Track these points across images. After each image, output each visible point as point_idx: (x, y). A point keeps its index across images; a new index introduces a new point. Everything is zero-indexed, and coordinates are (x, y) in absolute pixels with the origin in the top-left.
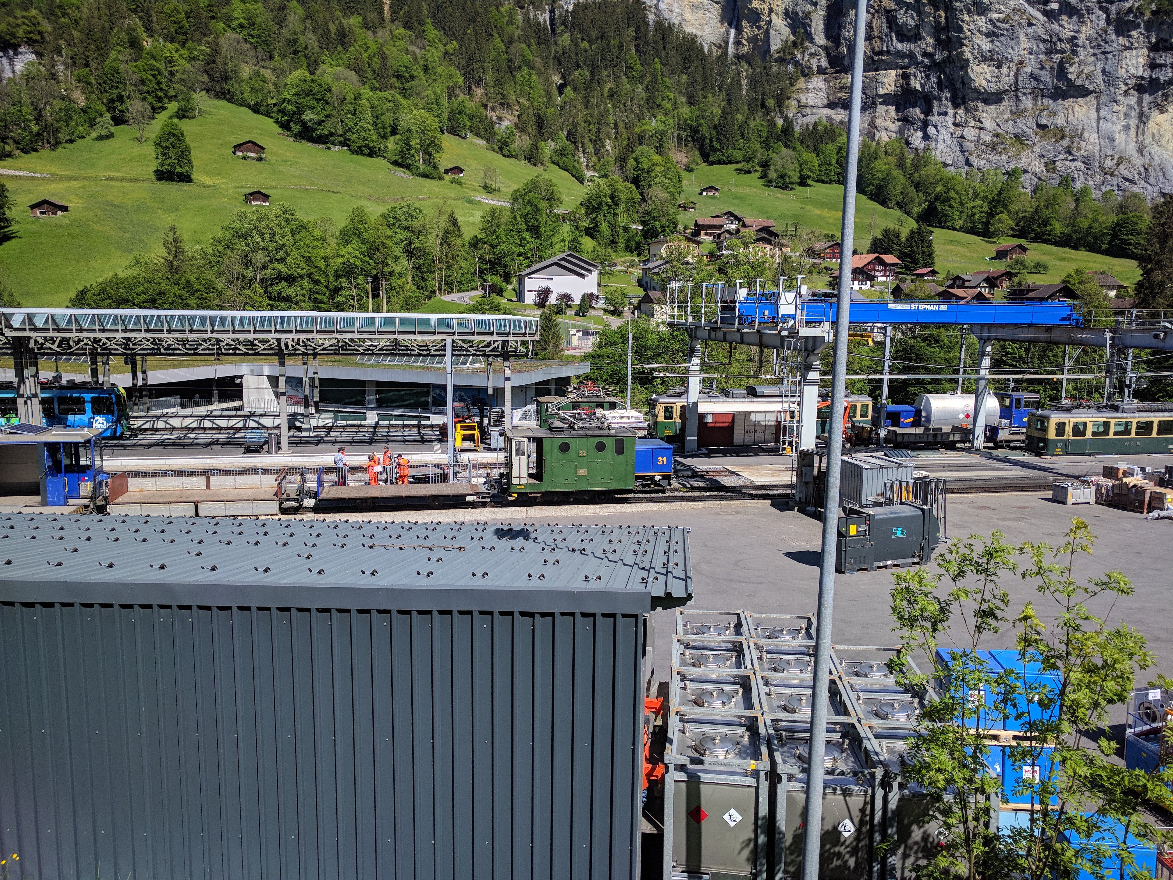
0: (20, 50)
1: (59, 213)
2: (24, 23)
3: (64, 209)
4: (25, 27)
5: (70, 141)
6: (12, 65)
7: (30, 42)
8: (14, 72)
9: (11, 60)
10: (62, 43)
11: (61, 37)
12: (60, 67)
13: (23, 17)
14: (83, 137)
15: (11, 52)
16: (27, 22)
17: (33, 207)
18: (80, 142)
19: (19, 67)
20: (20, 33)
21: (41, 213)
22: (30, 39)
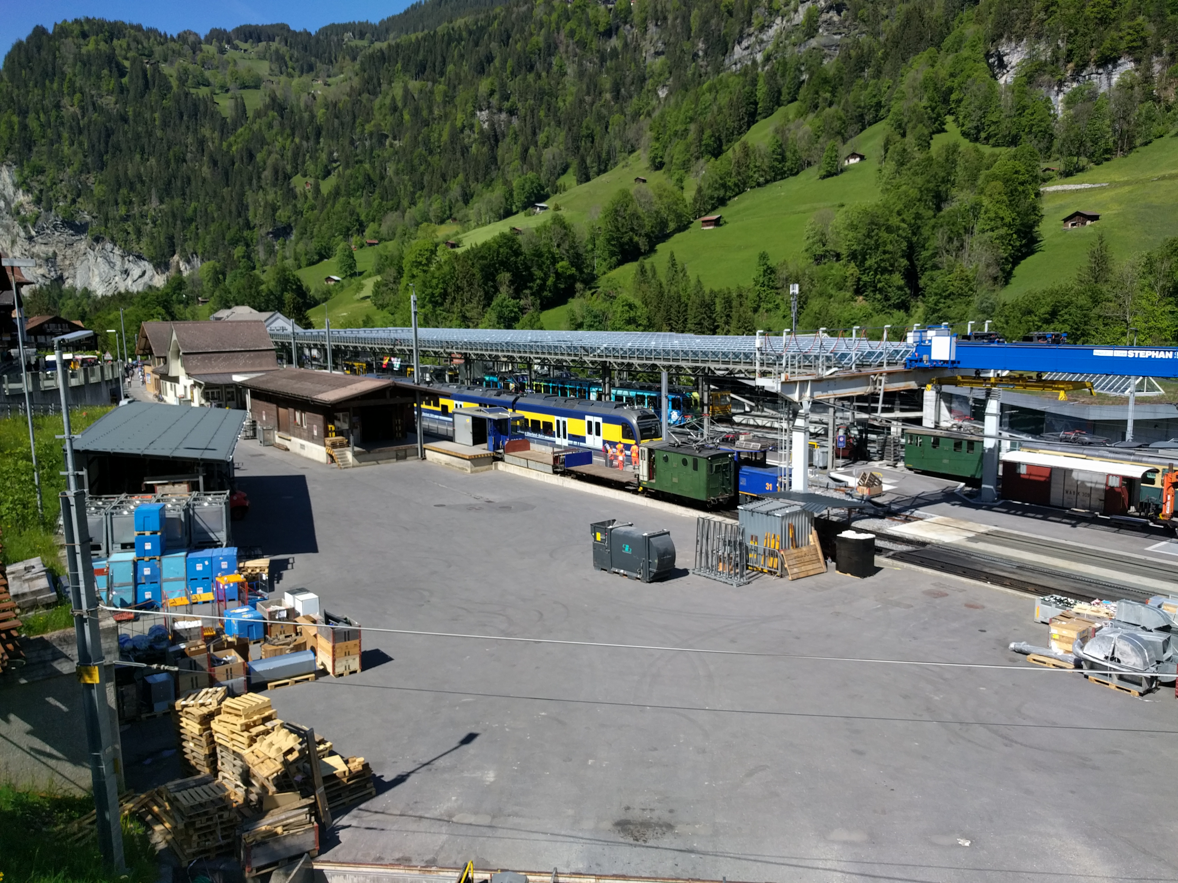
0: (1120, 62)
1: (1089, 223)
2: (1129, 34)
3: (1094, 218)
4: (1129, 38)
5: (1146, 144)
6: (1109, 79)
7: (1131, 51)
8: (1110, 85)
9: (1109, 74)
10: (1165, 42)
11: (1164, 36)
12: (1157, 68)
13: (1130, 27)
14: (1162, 136)
15: (1110, 66)
16: (1131, 31)
17: (1066, 220)
18: (1157, 142)
19: (1115, 79)
20: (1123, 45)
21: (1073, 225)
22: (1130, 48)
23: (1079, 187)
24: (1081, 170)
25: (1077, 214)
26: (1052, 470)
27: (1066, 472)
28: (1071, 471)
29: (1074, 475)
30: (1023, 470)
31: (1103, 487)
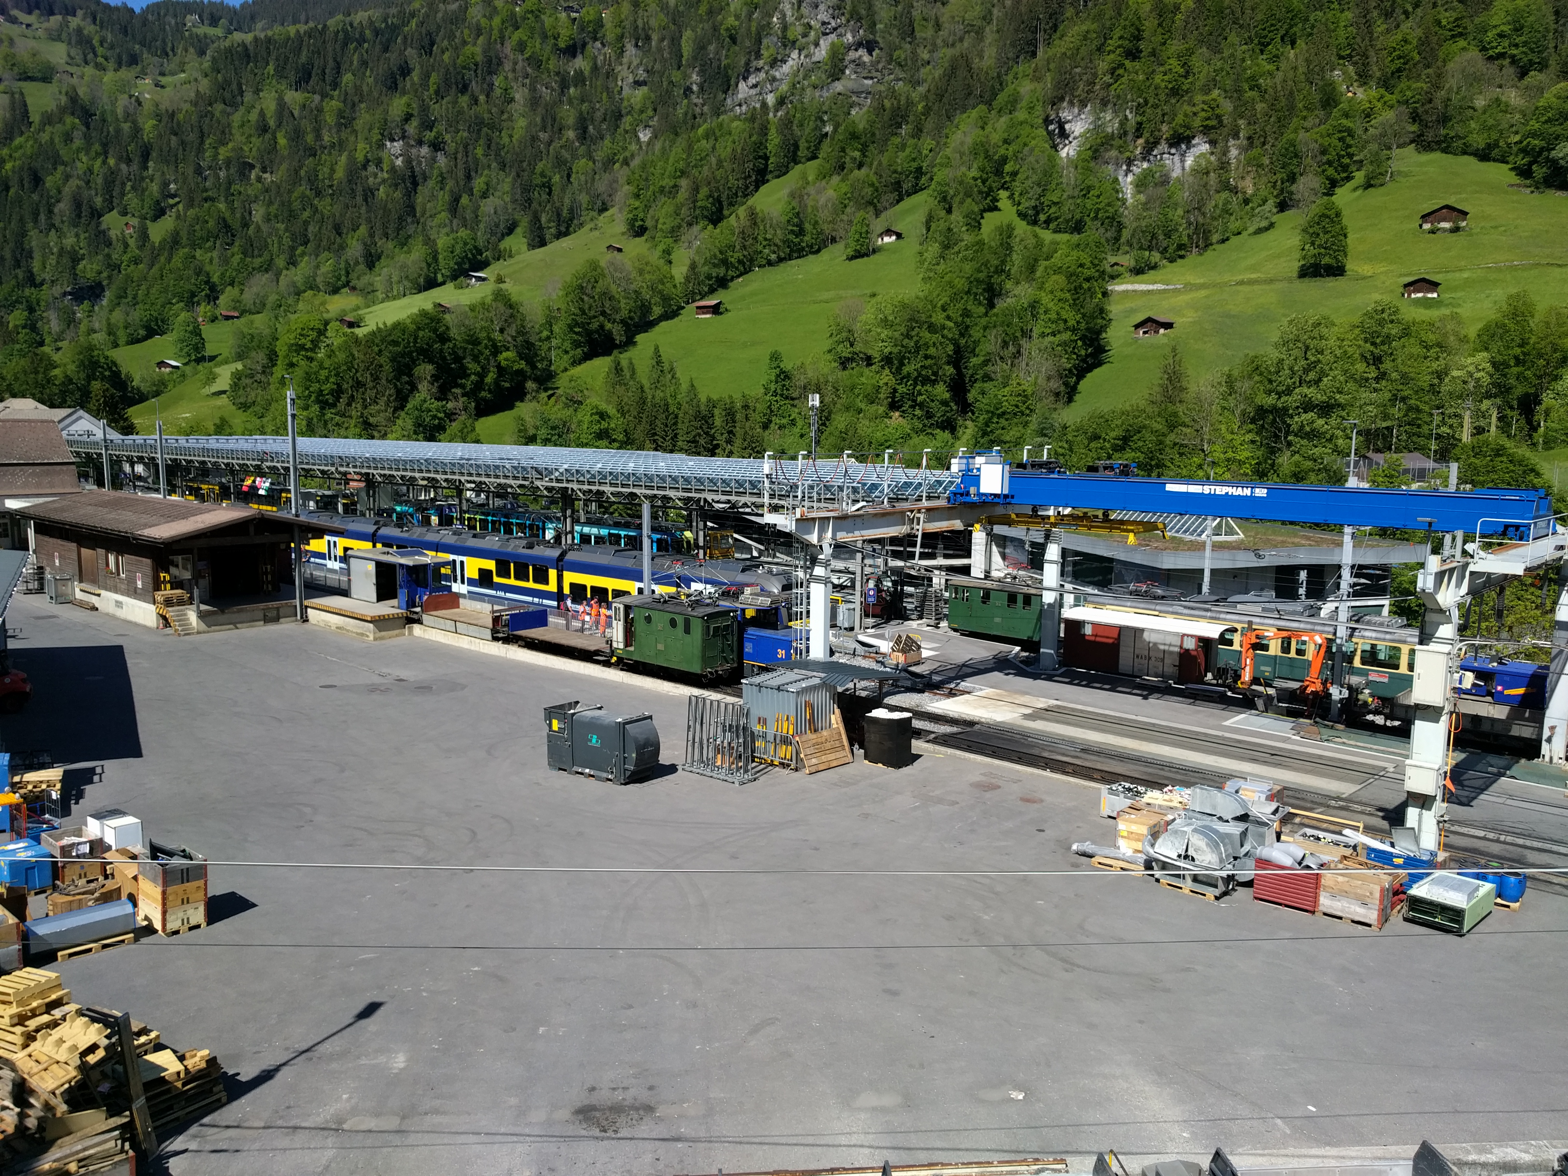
0: (1194, 142)
1: (1162, 331)
2: (1203, 110)
3: (1168, 326)
4: (1203, 114)
5: (1223, 241)
6: (1183, 161)
7: (1206, 130)
8: (1183, 169)
9: (1183, 155)
11: (1241, 117)
12: (1234, 152)
13: (1204, 102)
14: (1239, 233)
15: (1183, 146)
16: (1206, 107)
17: (1137, 326)
18: (1234, 240)
19: (1189, 161)
20: (1197, 123)
21: (1145, 333)
22: (1206, 127)
23: (1151, 287)
24: (1154, 267)
25: (1149, 320)
26: (1121, 629)
27: (1137, 632)
28: (1142, 630)
29: (1146, 635)
30: (1088, 630)
31: (1177, 649)
